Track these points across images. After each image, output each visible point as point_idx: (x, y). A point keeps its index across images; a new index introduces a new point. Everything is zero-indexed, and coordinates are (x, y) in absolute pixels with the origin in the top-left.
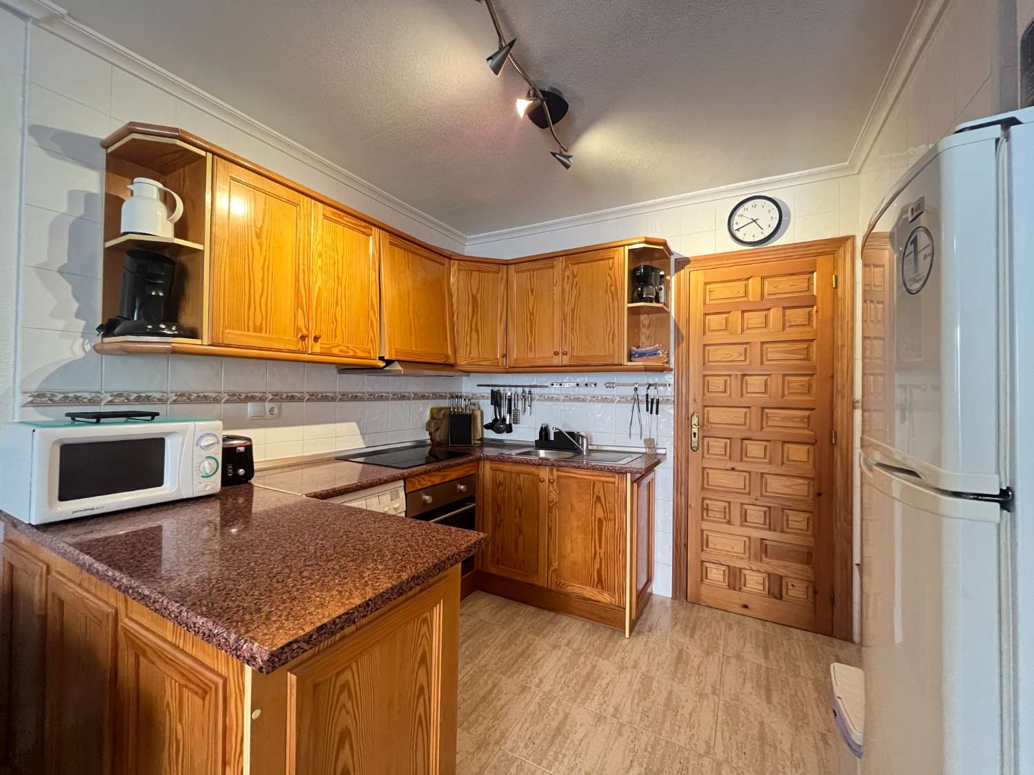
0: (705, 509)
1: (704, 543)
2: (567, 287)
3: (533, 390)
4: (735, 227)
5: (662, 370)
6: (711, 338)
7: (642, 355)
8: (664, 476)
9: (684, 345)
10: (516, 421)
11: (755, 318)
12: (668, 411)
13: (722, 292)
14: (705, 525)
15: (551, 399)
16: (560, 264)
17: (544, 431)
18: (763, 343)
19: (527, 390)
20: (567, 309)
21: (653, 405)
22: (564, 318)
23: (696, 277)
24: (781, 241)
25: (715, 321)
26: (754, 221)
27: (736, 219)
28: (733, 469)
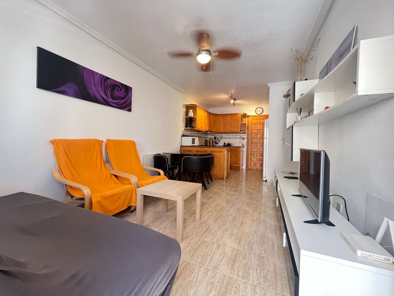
0: (251, 155)
1: (251, 160)
2: (230, 120)
3: (222, 137)
4: (256, 112)
5: (245, 133)
6: (252, 128)
7: (242, 131)
8: (245, 149)
9: (248, 129)
10: (219, 142)
11: (259, 126)
12: (246, 140)
13: (254, 121)
14: (251, 157)
15: (226, 138)
16: (229, 116)
17: (225, 143)
18: (260, 129)
19: (221, 137)
20: (230, 123)
21: (243, 139)
22: (230, 125)
23: (250, 119)
24: (263, 114)
25: (253, 126)
26: (259, 111)
27: (256, 110)
28: (255, 148)
